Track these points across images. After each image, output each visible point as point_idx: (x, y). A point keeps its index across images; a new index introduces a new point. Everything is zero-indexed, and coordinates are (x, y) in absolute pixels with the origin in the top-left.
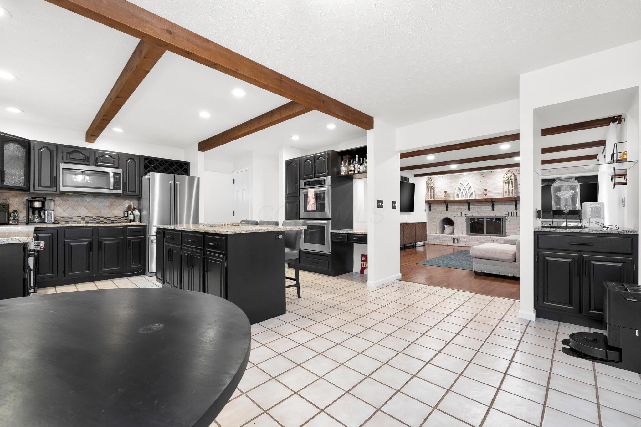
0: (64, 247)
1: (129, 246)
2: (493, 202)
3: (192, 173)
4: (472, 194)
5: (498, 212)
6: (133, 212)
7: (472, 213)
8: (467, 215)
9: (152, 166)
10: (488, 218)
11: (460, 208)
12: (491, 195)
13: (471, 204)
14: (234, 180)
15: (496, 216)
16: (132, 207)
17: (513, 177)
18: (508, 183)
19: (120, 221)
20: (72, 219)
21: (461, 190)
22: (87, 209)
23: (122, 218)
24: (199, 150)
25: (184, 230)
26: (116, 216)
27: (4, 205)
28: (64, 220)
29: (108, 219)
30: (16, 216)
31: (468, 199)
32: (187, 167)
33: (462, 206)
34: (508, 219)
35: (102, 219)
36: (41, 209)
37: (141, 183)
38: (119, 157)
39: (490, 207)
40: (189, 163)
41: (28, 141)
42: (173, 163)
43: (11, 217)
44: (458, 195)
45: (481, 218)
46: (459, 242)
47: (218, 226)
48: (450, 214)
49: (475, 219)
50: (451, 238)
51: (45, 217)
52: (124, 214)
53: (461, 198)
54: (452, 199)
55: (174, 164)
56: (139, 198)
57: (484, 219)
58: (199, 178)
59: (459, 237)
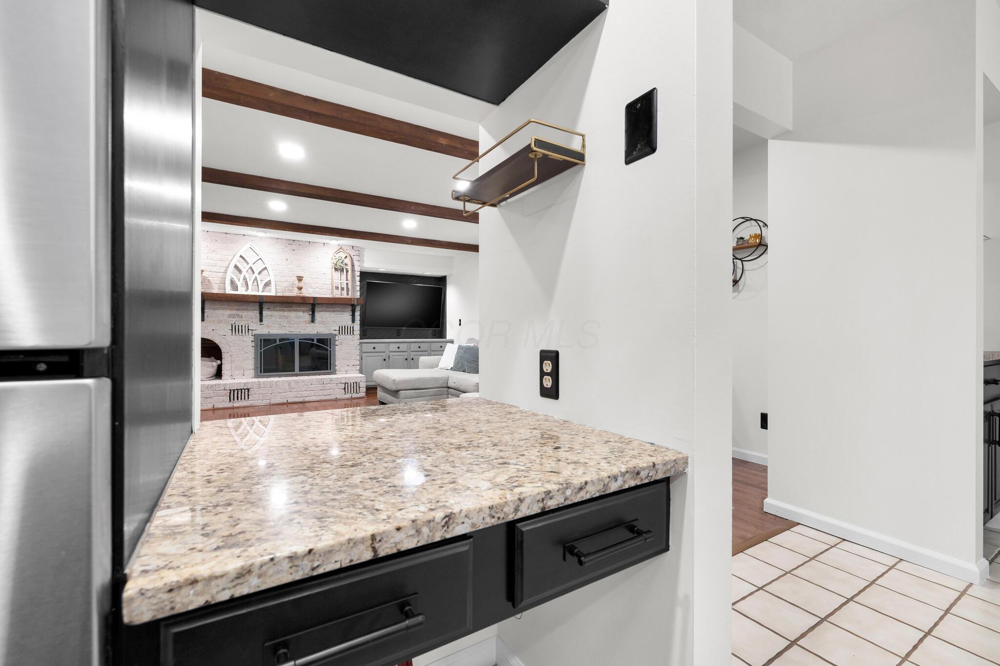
2: (313, 305)
4: (268, 284)
5: (321, 324)
7: (268, 327)
8: (255, 332)
10: (304, 337)
11: (238, 316)
12: (311, 291)
13: (265, 306)
15: (317, 334)
17: (348, 261)
18: (342, 270)
21: (240, 271)
31: (260, 294)
33: (244, 310)
34: (340, 339)
39: (307, 316)
44: (232, 282)
45: (286, 337)
46: (246, 397)
48: (210, 329)
49: (275, 340)
50: (225, 390)
53: (241, 291)
54: (216, 291)
57: (295, 341)
59: (245, 384)
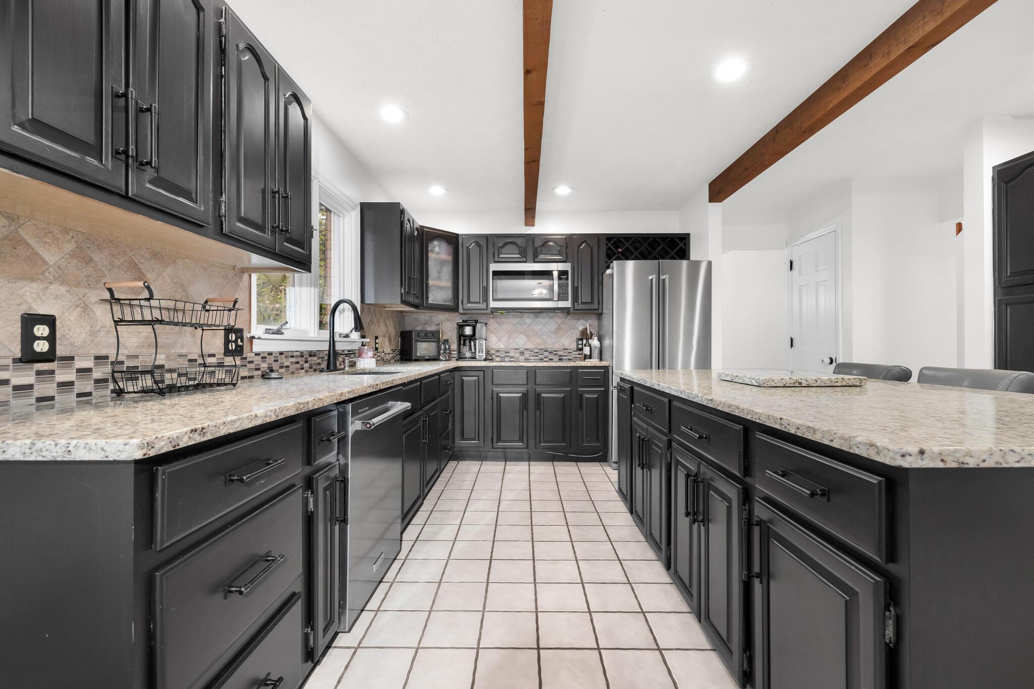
0: (492, 398)
1: (581, 406)
3: (694, 255)
6: (590, 340)
9: (619, 252)
14: (791, 262)
16: (588, 332)
19: (572, 358)
20: (509, 353)
22: (527, 336)
23: (574, 353)
24: (709, 202)
25: (675, 394)
26: (565, 348)
27: (434, 333)
28: (499, 354)
29: (554, 353)
30: (447, 348)
32: (685, 244)
35: (547, 354)
36: (472, 337)
37: (600, 287)
38: (566, 242)
40: (688, 235)
41: (455, 235)
42: (657, 241)
43: (441, 349)
47: (784, 387)
51: (475, 350)
52: (578, 344)
55: (660, 241)
56: (600, 315)
58: (710, 263)
